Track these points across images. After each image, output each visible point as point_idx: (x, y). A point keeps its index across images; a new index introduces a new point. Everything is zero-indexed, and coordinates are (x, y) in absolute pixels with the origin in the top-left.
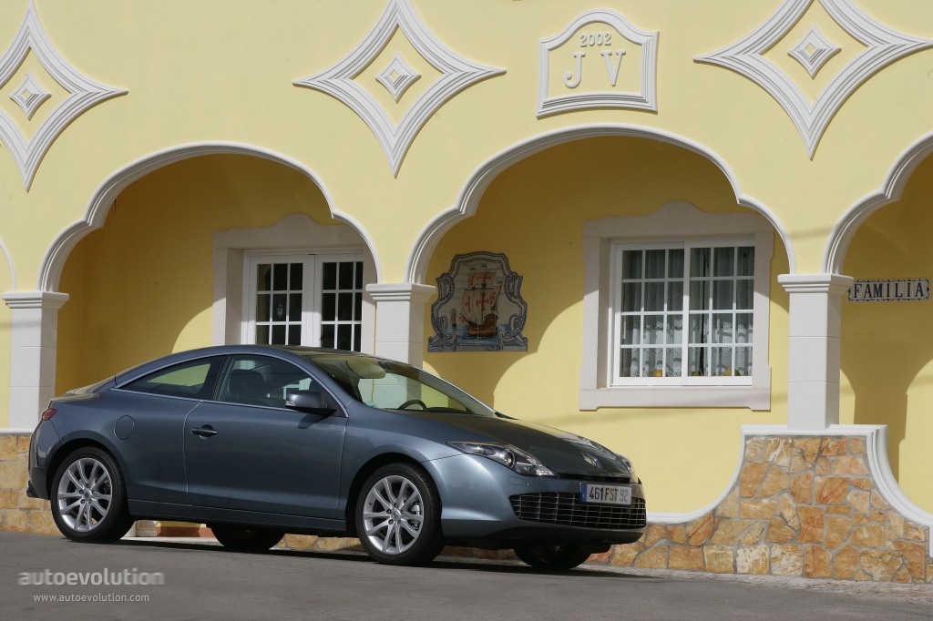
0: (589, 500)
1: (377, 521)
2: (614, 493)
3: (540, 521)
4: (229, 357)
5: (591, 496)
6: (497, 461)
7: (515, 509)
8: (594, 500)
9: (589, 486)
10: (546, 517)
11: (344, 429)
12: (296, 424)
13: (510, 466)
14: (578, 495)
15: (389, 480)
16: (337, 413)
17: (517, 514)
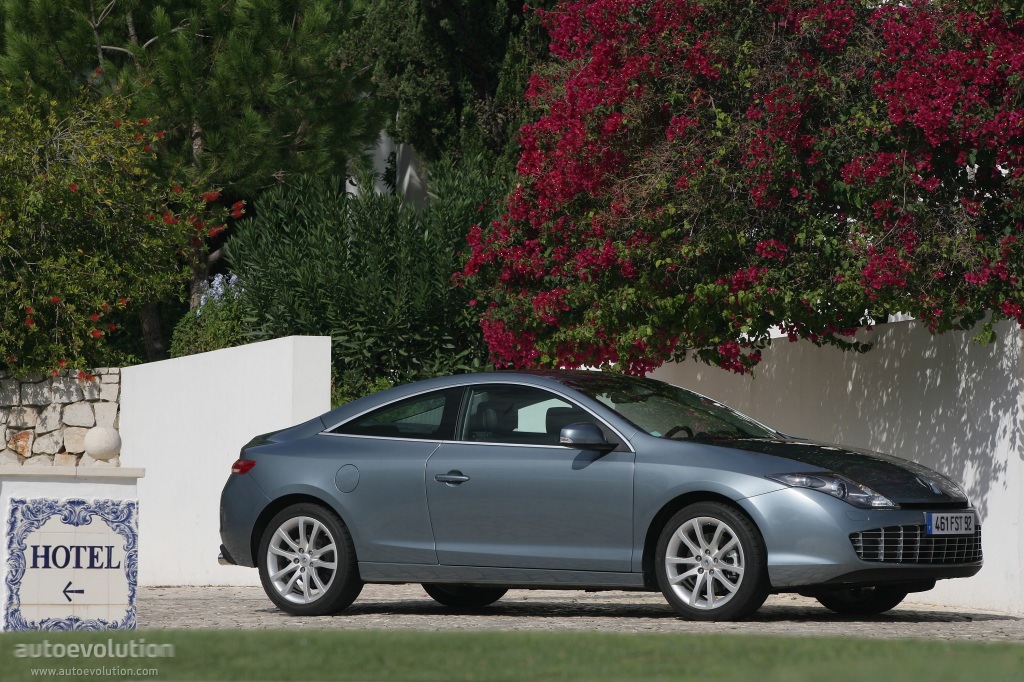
0: (935, 532)
1: (682, 568)
2: (958, 521)
3: (885, 561)
4: (468, 389)
5: (937, 528)
6: (827, 493)
7: (857, 548)
8: (940, 532)
9: (935, 516)
10: (890, 556)
11: (632, 466)
12: (570, 463)
13: (843, 498)
14: (923, 527)
15: (700, 523)
16: (618, 448)
17: (859, 554)
